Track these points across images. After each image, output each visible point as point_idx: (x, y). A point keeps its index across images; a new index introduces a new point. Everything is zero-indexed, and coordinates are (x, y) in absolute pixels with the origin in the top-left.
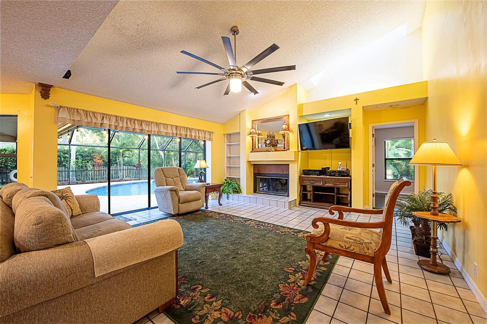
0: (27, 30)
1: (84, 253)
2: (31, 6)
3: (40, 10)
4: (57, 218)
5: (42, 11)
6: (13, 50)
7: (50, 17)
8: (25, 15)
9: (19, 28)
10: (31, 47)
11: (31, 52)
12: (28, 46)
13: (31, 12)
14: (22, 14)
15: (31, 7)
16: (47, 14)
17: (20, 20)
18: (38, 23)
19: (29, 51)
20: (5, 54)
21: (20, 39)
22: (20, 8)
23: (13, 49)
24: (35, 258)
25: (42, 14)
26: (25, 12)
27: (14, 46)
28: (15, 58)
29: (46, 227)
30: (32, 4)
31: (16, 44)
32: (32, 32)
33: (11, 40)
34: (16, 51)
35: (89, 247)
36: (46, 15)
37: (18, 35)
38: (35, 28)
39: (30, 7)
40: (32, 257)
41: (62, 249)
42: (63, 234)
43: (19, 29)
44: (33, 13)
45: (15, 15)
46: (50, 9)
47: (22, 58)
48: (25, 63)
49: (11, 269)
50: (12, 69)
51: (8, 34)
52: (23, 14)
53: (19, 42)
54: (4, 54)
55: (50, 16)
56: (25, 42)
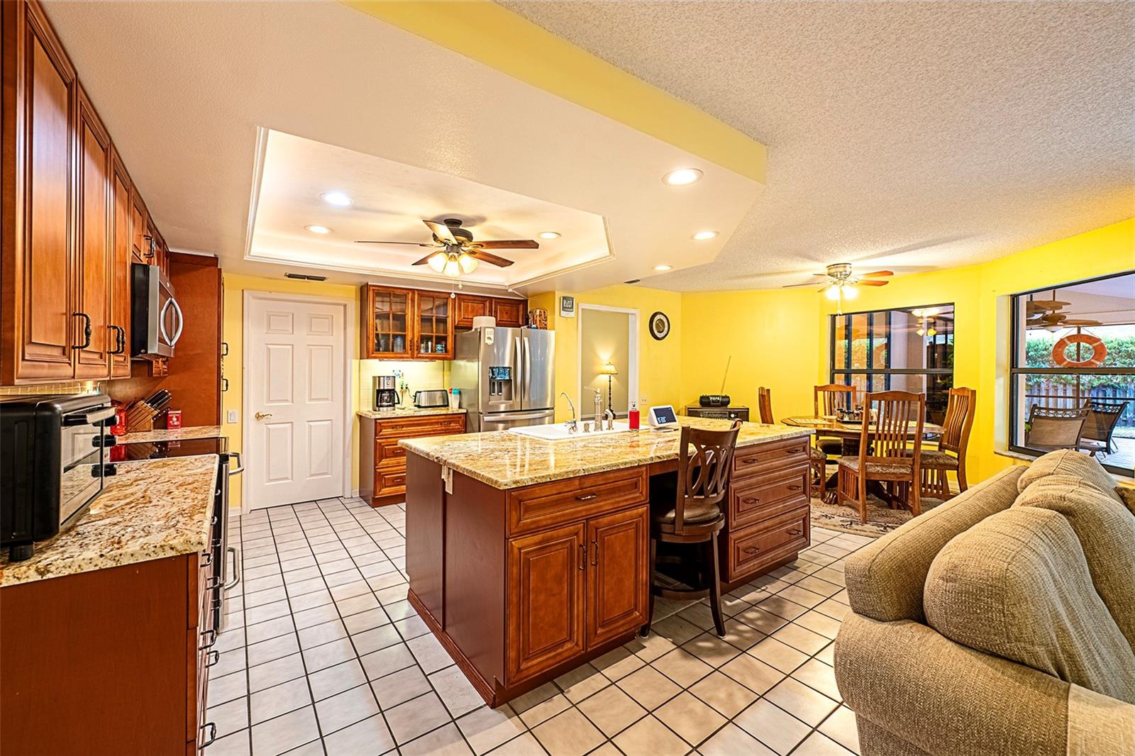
0: (1067, 90)
1: (1044, 721)
2: (1041, 43)
3: (1064, 33)
4: (991, 586)
5: (1070, 31)
6: (1065, 142)
7: (1099, 28)
8: (1040, 67)
9: (1047, 98)
10: (1099, 114)
11: (1105, 123)
12: (1090, 115)
13: (1049, 54)
14: (1035, 70)
15: (1043, 45)
16: (1085, 28)
17: (1037, 83)
18: (1078, 61)
19: (1100, 123)
20: (1054, 158)
21: (1064, 116)
22: (1023, 64)
23: (1063, 140)
24: (929, 651)
25: (1076, 38)
26: (1036, 62)
27: (1061, 134)
28: (1078, 152)
29: (961, 595)
30: (1041, 38)
31: (1061, 128)
32: (1079, 86)
33: (1048, 127)
34: (1073, 141)
35: (1067, 716)
36: (1086, 33)
37: (1054, 109)
38: (1079, 74)
39: (1041, 47)
40: (925, 646)
41: (990, 669)
42: (1005, 635)
43: (1049, 99)
44: (1053, 51)
45: (1023, 82)
46: (1087, 12)
47: (1093, 146)
48: (1108, 150)
49: (882, 643)
50: (1088, 177)
51: (1035, 122)
52: (1036, 68)
53: (1065, 122)
54: (1051, 158)
55: (1096, 24)
56: (1077, 112)
